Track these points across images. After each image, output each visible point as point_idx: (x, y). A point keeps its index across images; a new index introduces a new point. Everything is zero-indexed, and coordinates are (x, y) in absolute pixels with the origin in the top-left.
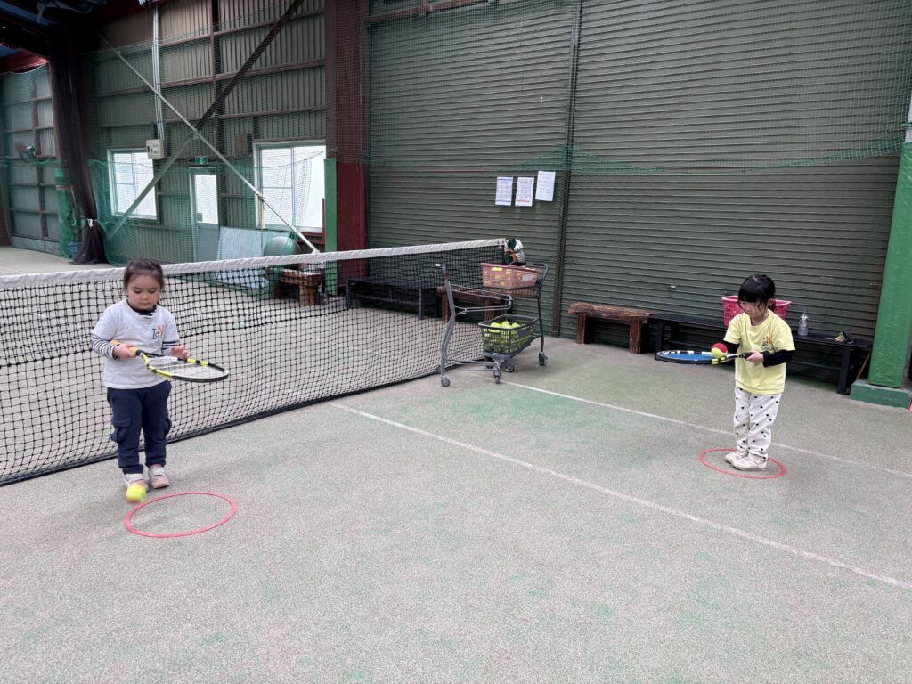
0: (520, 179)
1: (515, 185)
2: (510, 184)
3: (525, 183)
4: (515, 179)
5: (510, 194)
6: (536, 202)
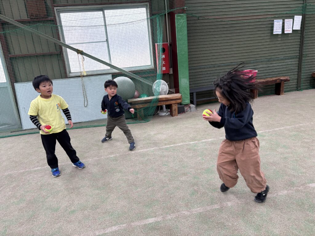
0: (286, 20)
1: (283, 23)
2: (281, 23)
3: (288, 22)
4: (284, 20)
5: (281, 28)
6: (293, 30)
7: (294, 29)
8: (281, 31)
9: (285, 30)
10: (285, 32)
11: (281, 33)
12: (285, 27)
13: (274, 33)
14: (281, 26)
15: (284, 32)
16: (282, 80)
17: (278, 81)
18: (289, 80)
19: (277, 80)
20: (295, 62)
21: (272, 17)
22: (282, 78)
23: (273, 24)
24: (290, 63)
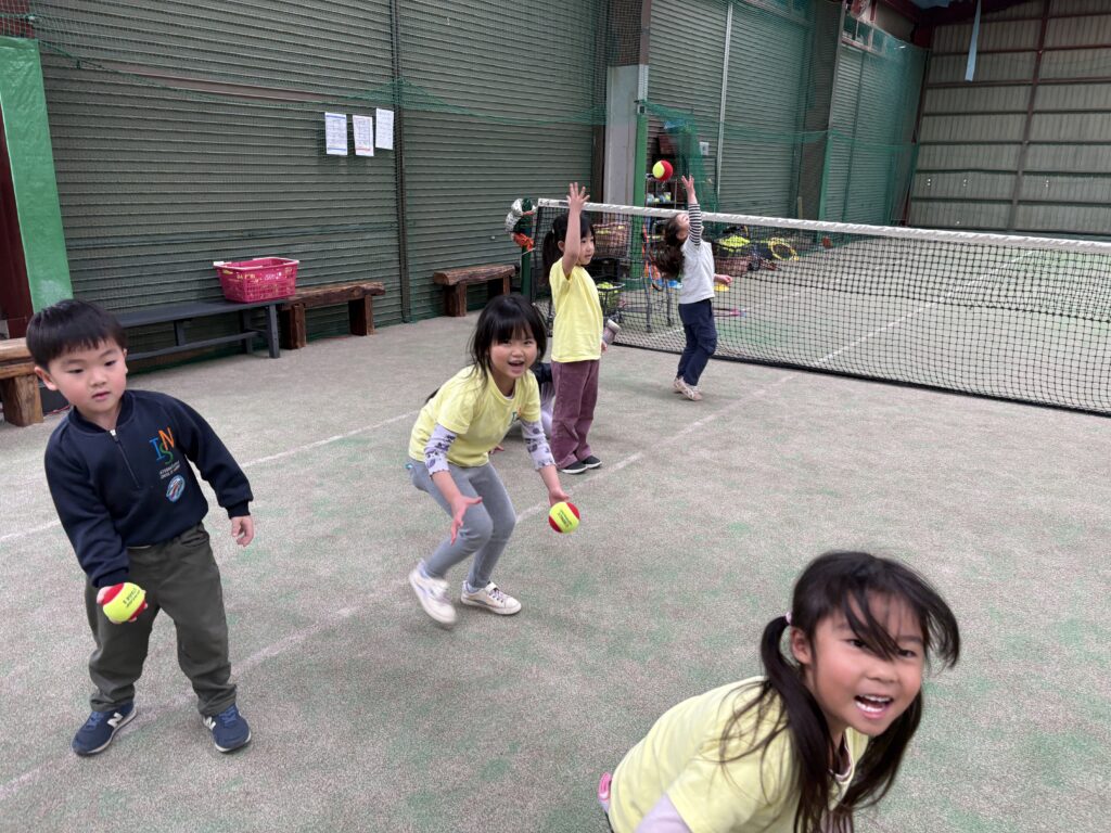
0: (356, 118)
1: (350, 126)
2: (344, 124)
3: (362, 123)
4: (349, 117)
5: (345, 139)
6: (377, 150)
7: (377, 146)
8: (345, 146)
9: (357, 145)
10: (358, 153)
11: (345, 153)
12: (356, 137)
13: (329, 152)
14: (345, 132)
15: (354, 150)
16: (365, 291)
17: (356, 293)
18: (382, 292)
19: (352, 290)
20: (389, 239)
21: (319, 104)
22: (364, 286)
23: (324, 123)
24: (377, 243)
